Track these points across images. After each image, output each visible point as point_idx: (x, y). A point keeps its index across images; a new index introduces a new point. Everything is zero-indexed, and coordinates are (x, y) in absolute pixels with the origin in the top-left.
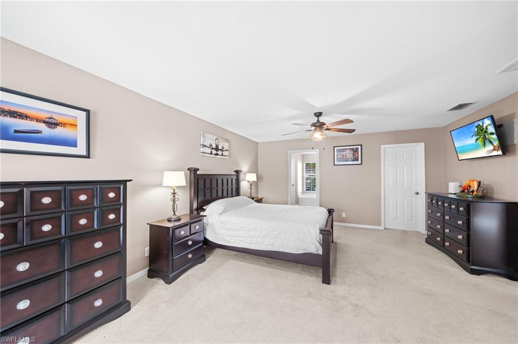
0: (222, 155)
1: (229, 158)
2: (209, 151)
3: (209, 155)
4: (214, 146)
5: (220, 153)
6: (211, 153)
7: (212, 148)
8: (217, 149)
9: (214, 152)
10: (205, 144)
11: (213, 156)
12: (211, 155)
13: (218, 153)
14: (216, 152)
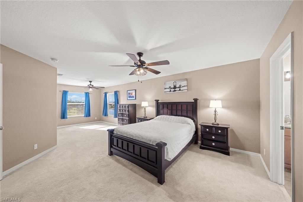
0: (180, 90)
1: (187, 91)
2: (169, 90)
3: (169, 92)
4: (172, 87)
5: (178, 89)
6: (170, 91)
7: (171, 88)
8: (175, 87)
9: (173, 90)
10: (166, 87)
11: (172, 92)
12: (170, 92)
13: (175, 90)
14: (174, 90)
